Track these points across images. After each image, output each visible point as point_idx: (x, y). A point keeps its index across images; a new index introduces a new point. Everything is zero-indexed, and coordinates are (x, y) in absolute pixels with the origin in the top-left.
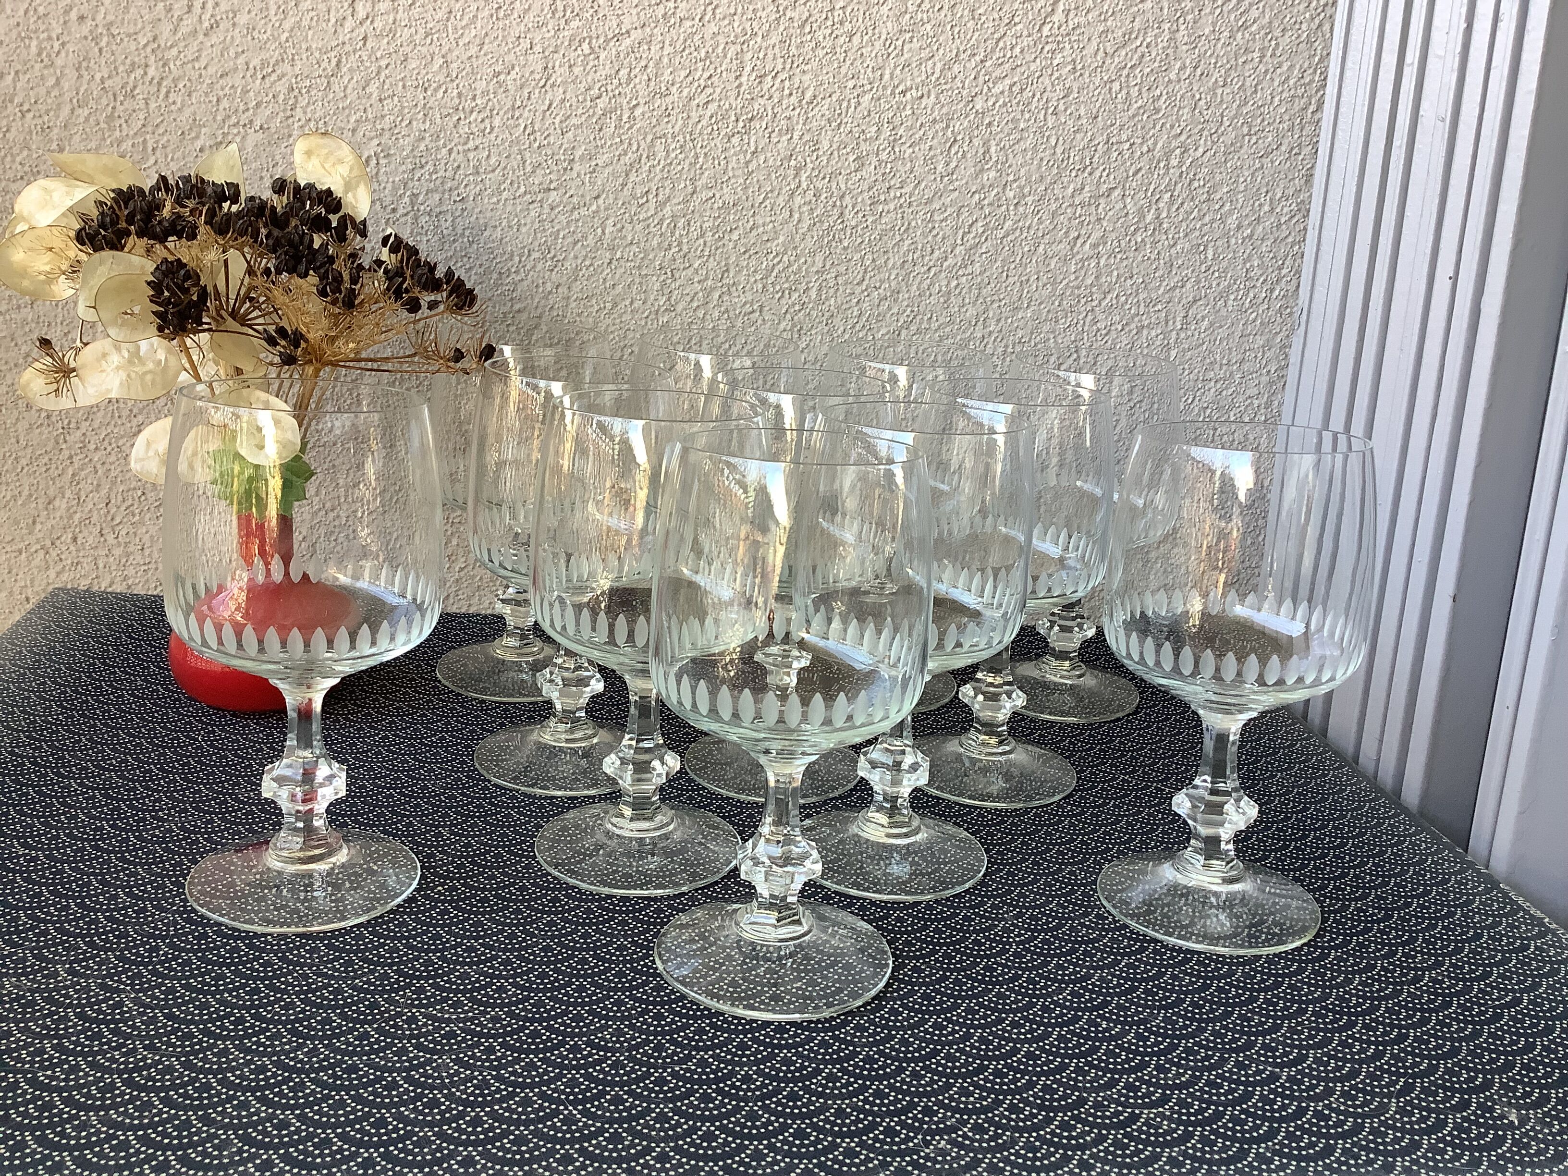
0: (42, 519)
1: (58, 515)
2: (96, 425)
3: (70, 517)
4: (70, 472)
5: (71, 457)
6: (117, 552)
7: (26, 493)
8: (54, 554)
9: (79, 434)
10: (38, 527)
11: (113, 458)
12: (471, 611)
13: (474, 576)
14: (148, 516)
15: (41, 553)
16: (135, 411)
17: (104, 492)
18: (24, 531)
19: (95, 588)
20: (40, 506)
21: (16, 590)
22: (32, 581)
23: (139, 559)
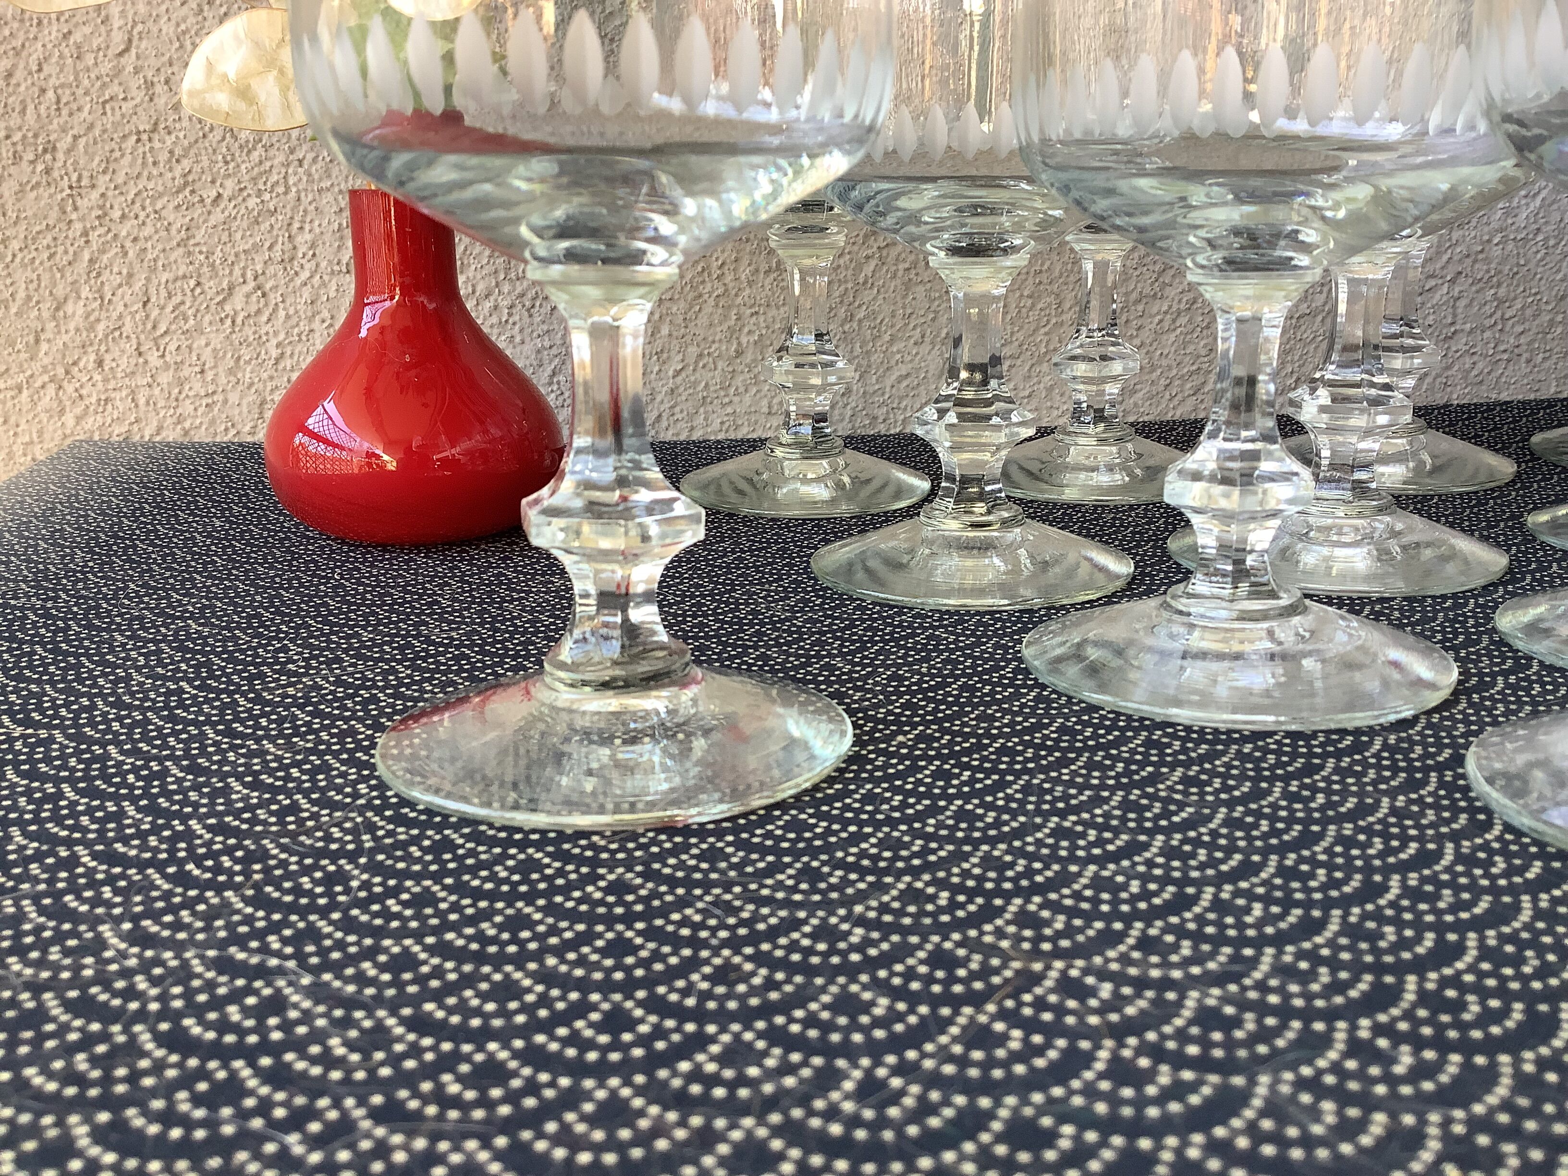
0: (48, 335)
1: (72, 326)
2: (120, 179)
3: (91, 328)
4: (86, 256)
5: (85, 233)
6: (165, 378)
7: (21, 295)
8: (70, 388)
9: (95, 195)
10: (44, 347)
11: (148, 230)
12: (696, 436)
13: (695, 384)
14: (207, 318)
15: (51, 389)
16: (178, 151)
17: (138, 285)
18: (24, 356)
19: (136, 438)
20: (46, 314)
21: (18, 449)
22: (40, 433)
23: (198, 387)
